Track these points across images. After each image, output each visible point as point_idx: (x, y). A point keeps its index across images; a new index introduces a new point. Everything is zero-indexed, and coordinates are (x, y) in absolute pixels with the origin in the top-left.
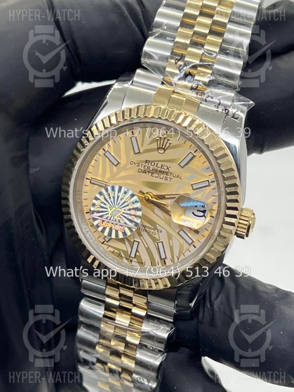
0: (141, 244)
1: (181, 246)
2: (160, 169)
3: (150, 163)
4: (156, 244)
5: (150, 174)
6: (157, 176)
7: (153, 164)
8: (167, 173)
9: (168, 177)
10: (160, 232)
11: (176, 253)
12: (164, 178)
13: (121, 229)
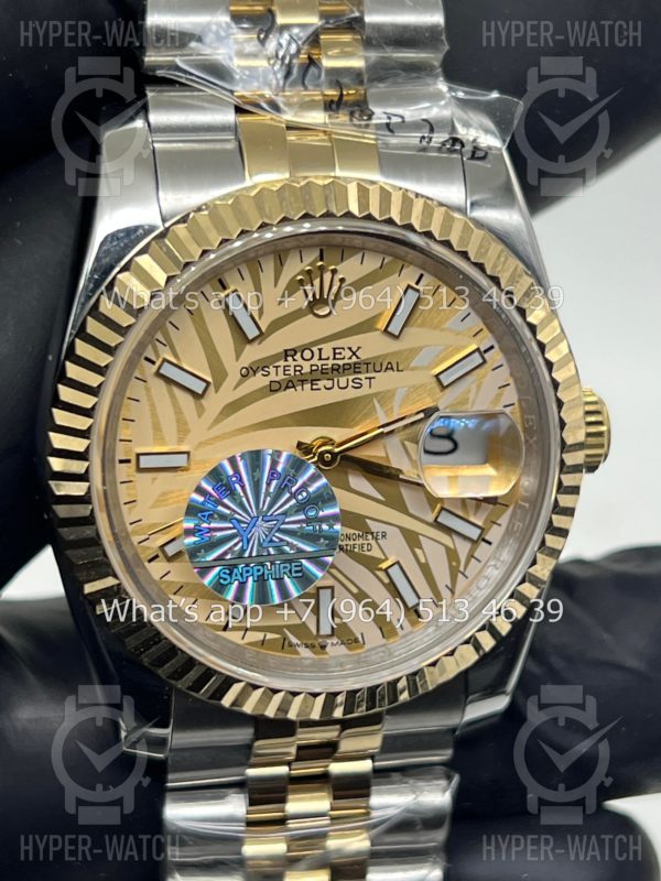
0: (338, 588)
1: (452, 554)
2: (331, 362)
3: (298, 356)
4: (381, 574)
5: (307, 386)
6: (329, 384)
7: (307, 354)
8: (355, 368)
9: (362, 376)
10: (380, 537)
11: (442, 579)
12: (351, 384)
13: (290, 571)
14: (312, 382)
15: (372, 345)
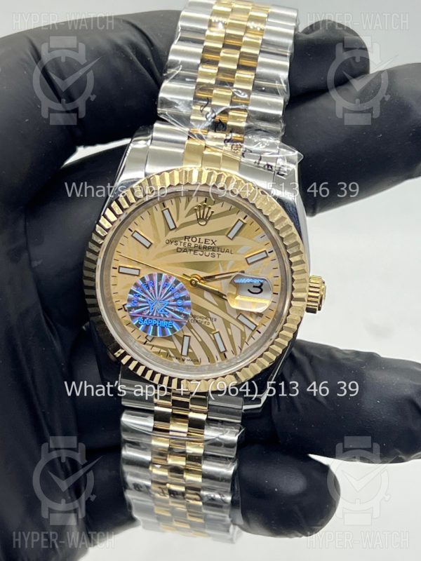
0: (193, 337)
1: (243, 334)
2: (203, 245)
3: (190, 240)
4: (211, 335)
5: (192, 252)
6: (201, 253)
7: (194, 239)
8: (213, 249)
9: (216, 253)
10: (214, 320)
11: (238, 343)
12: (210, 255)
13: (167, 325)
14: (195, 251)
15: (221, 241)
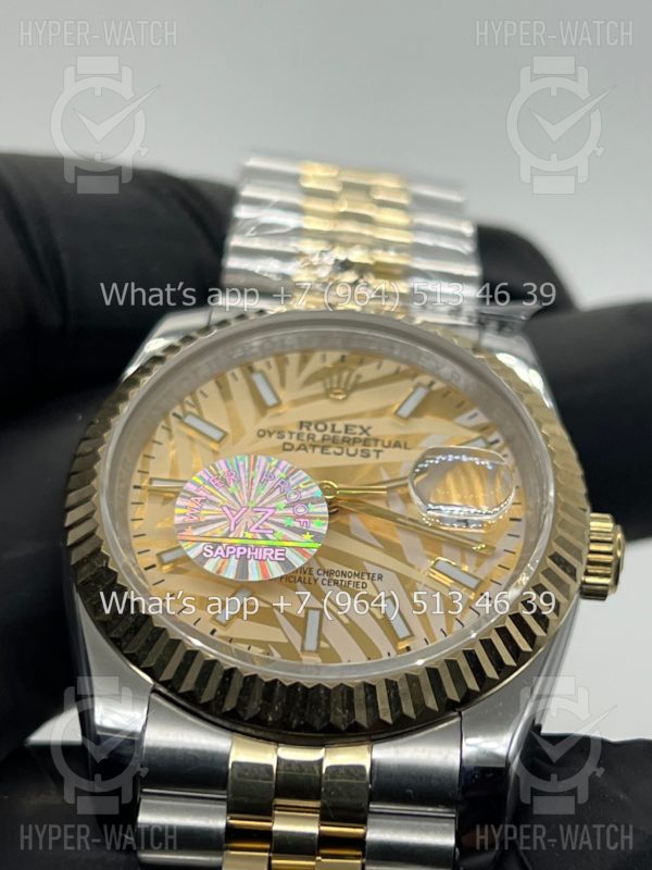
2: (342, 435)
3: (312, 427)
5: (318, 450)
6: (339, 451)
7: (321, 427)
8: (364, 442)
9: (371, 449)
10: (376, 577)
12: (359, 453)
13: (273, 555)
14: (323, 448)
15: (382, 426)
